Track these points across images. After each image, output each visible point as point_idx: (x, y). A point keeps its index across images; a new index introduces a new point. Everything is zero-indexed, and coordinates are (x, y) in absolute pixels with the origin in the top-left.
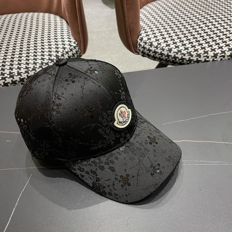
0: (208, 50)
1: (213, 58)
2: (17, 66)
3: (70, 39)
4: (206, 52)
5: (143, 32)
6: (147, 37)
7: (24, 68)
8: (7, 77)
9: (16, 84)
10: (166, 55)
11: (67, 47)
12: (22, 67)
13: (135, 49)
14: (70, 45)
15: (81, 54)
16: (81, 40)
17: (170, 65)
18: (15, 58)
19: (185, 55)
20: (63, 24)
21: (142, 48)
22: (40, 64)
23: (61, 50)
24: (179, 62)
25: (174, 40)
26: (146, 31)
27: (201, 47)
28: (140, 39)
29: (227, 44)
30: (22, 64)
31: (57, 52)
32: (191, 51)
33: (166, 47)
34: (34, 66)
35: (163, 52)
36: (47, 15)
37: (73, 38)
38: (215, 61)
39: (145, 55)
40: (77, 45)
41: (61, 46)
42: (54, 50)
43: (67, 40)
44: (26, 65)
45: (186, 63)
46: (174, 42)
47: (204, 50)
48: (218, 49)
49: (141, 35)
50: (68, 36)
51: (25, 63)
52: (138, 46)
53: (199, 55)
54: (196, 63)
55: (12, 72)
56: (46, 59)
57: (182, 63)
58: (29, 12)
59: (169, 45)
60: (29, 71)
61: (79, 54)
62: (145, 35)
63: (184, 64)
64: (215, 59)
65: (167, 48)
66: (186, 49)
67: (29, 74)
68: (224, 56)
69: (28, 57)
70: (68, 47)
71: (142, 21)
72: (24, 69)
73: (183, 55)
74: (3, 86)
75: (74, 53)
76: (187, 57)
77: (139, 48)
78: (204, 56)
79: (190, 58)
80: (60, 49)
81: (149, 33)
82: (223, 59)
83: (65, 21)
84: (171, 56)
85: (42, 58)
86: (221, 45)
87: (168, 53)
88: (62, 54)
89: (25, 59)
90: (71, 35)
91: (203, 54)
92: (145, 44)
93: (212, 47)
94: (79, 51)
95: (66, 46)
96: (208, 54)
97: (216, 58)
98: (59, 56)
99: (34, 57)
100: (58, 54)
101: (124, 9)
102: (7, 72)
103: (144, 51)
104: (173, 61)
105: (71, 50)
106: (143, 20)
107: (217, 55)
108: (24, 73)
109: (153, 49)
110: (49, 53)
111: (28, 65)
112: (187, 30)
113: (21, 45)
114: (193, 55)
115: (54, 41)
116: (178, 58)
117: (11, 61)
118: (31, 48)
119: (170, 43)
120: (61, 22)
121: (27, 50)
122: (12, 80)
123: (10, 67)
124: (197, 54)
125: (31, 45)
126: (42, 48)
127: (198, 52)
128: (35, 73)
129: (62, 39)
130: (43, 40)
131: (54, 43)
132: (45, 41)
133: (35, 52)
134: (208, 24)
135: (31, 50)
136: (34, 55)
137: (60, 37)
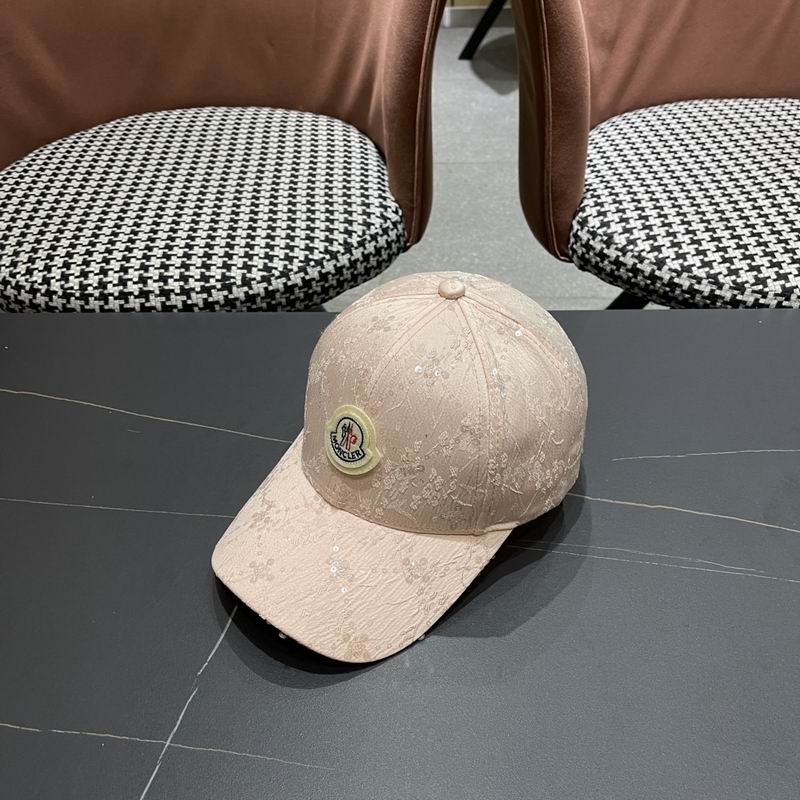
0: (766, 275)
1: (780, 299)
2: (241, 260)
3: (385, 199)
4: (763, 281)
5: (591, 202)
6: (601, 218)
8: (214, 287)
9: (234, 306)
10: (647, 274)
12: (255, 264)
13: (563, 247)
14: (382, 216)
15: (408, 244)
16: (415, 205)
17: (655, 302)
18: (237, 239)
19: (699, 283)
20: (369, 152)
22: (301, 261)
23: (358, 228)
24: (680, 298)
25: (675, 237)
26: (599, 201)
27: (749, 265)
28: (578, 222)
30: (255, 258)
31: (349, 233)
32: (720, 273)
33: (649, 252)
34: (285, 266)
35: (639, 266)
36: (323, 120)
37: (393, 199)
38: (785, 307)
39: (589, 267)
40: (401, 217)
41: (360, 219)
42: (342, 227)
43: (377, 202)
44: (267, 261)
45: (701, 304)
46: (675, 241)
47: (755, 273)
48: (796, 276)
49: (583, 210)
50: (380, 192)
51: (262, 254)
52: (572, 240)
53: (740, 287)
54: (729, 307)
55: (228, 274)
56: (317, 249)
57: (691, 301)
58: (275, 106)
59: (658, 249)
60: (272, 278)
61: (402, 243)
62: (594, 211)
63: (695, 306)
64: (785, 303)
66: (705, 264)
67: (270, 284)
69: (273, 238)
70: (377, 222)
71: (592, 168)
72: (259, 270)
73: (694, 281)
74: (200, 309)
75: (392, 241)
76: (706, 288)
77: (574, 246)
78: (754, 292)
79: (712, 291)
80: (355, 227)
81: (606, 207)
83: (372, 145)
84: (661, 279)
85: (307, 245)
87: (653, 271)
88: (359, 239)
89: (263, 243)
90: (387, 189)
91: (753, 285)
92: (591, 237)
93: (781, 268)
94: (404, 236)
95: (373, 219)
96: (766, 286)
97: (788, 299)
98: (353, 246)
99: (288, 241)
100: (349, 240)
101: (547, 138)
102: (216, 273)
103: (587, 256)
104: (665, 292)
105: (385, 231)
106: (594, 166)
107: (793, 292)
108: (258, 282)
109: (612, 253)
110: (327, 233)
111: (271, 261)
112: (716, 211)
113: (253, 204)
114: (723, 284)
115: (341, 200)
116: (681, 286)
117: (228, 245)
118: (280, 215)
119: (662, 244)
120: (362, 147)
121: (270, 219)
122: (226, 297)
123: (224, 262)
124: (734, 282)
125: (280, 207)
126: (309, 219)
127: (738, 277)
128: (285, 284)
129: (363, 199)
130: (313, 196)
131: (341, 209)
132: (317, 199)
133: (289, 227)
134: (779, 200)
135: (279, 221)
136: (288, 237)
137: (358, 193)
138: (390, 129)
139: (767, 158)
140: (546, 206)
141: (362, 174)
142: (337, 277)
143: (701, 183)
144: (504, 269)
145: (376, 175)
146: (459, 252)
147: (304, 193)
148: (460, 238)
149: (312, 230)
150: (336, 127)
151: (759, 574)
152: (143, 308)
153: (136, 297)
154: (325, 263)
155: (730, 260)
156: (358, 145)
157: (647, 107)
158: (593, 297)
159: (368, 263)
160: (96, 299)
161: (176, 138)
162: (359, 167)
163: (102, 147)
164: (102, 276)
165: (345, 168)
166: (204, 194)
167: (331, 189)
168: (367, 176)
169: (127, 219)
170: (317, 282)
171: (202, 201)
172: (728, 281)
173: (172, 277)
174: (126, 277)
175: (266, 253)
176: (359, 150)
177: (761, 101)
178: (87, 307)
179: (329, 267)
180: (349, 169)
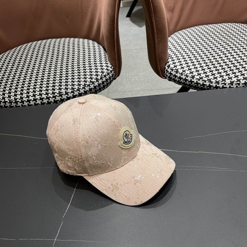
0: (225, 78)
1: (230, 85)
2: (64, 87)
3: (107, 64)
4: (224, 80)
5: (170, 60)
6: (174, 64)
7: (71, 88)
8: (57, 96)
10: (189, 81)
11: (105, 71)
12: (69, 87)
13: (163, 74)
14: (107, 69)
15: (116, 77)
16: (117, 65)
17: (192, 89)
18: (63, 80)
19: (205, 82)
20: (101, 49)
21: (169, 73)
22: (83, 85)
23: (100, 74)
24: (200, 87)
26: (173, 59)
27: (220, 75)
28: (167, 66)
29: (242, 73)
30: (69, 86)
31: (97, 75)
32: (211, 79)
34: (78, 87)
35: (187, 78)
36: (86, 40)
37: (110, 63)
38: (232, 87)
39: (172, 80)
40: (113, 69)
41: (100, 71)
42: (95, 74)
43: (105, 65)
44: (72, 86)
45: (207, 88)
46: (197, 70)
47: (222, 78)
48: (234, 78)
49: (168, 62)
50: (106, 62)
51: (71, 84)
52: (166, 72)
53: (218, 82)
54: (215, 89)
55: (61, 91)
56: (88, 81)
57: (203, 88)
58: (70, 37)
59: (192, 73)
60: (75, 92)
61: (114, 77)
62: (172, 63)
63: (205, 89)
64: (232, 86)
65: (190, 75)
66: (207, 76)
67: (74, 93)
68: (239, 84)
69: (74, 79)
71: (170, 49)
73: (204, 82)
74: (53, 103)
75: (111, 77)
76: (207, 83)
77: (167, 74)
78: (222, 83)
79: (210, 84)
81: (175, 61)
82: (238, 86)
83: (102, 47)
84: (194, 82)
85: (84, 80)
86: (237, 74)
87: (191, 79)
88: (100, 77)
89: (71, 81)
90: (108, 61)
91: (221, 81)
92: (171, 71)
93: (229, 76)
94: (114, 75)
96: (225, 81)
97: (232, 85)
98: (99, 79)
100: (97, 78)
102: (57, 91)
103: (171, 76)
104: (195, 86)
105: (108, 74)
106: (171, 48)
107: (234, 83)
108: (70, 93)
109: (178, 75)
110: (90, 76)
111: (74, 86)
112: (209, 60)
113: (66, 69)
114: (213, 82)
115: (94, 65)
116: (200, 83)
117: (60, 82)
118: (75, 71)
119: (193, 71)
120: (99, 48)
121: (72, 73)
122: (61, 98)
123: (59, 88)
124: (216, 81)
125: (75, 69)
126: (84, 72)
127: (217, 79)
128: (79, 93)
129: (101, 64)
130: (85, 65)
131: (94, 68)
132: (86, 65)
133: (78, 75)
134: (227, 55)
135: (75, 73)
136: (78, 78)
137: (99, 63)
138: (107, 42)
139: (222, 42)
140: (157, 62)
141: (100, 57)
142: (95, 89)
143: (203, 51)
144: (146, 81)
145: (104, 56)
146: (131, 77)
147: (82, 64)
148: (132, 73)
149: (86, 75)
150: (90, 43)
151: (230, 170)
152: (35, 104)
153: (32, 101)
154: (91, 85)
155: (214, 74)
156: (98, 48)
157: (185, 29)
158: (174, 88)
159: (104, 84)
160: (20, 103)
161: (40, 50)
162: (98, 54)
163: (17, 55)
164: (21, 95)
165: (94, 55)
166: (51, 67)
167: (90, 62)
168: (101, 57)
169: (27, 77)
170: (89, 91)
171: (51, 69)
172: (214, 81)
173: (43, 94)
174: (29, 95)
175: (72, 84)
176: (98, 49)
177: (219, 24)
178: (17, 105)
179: (92, 86)
180: (95, 55)
